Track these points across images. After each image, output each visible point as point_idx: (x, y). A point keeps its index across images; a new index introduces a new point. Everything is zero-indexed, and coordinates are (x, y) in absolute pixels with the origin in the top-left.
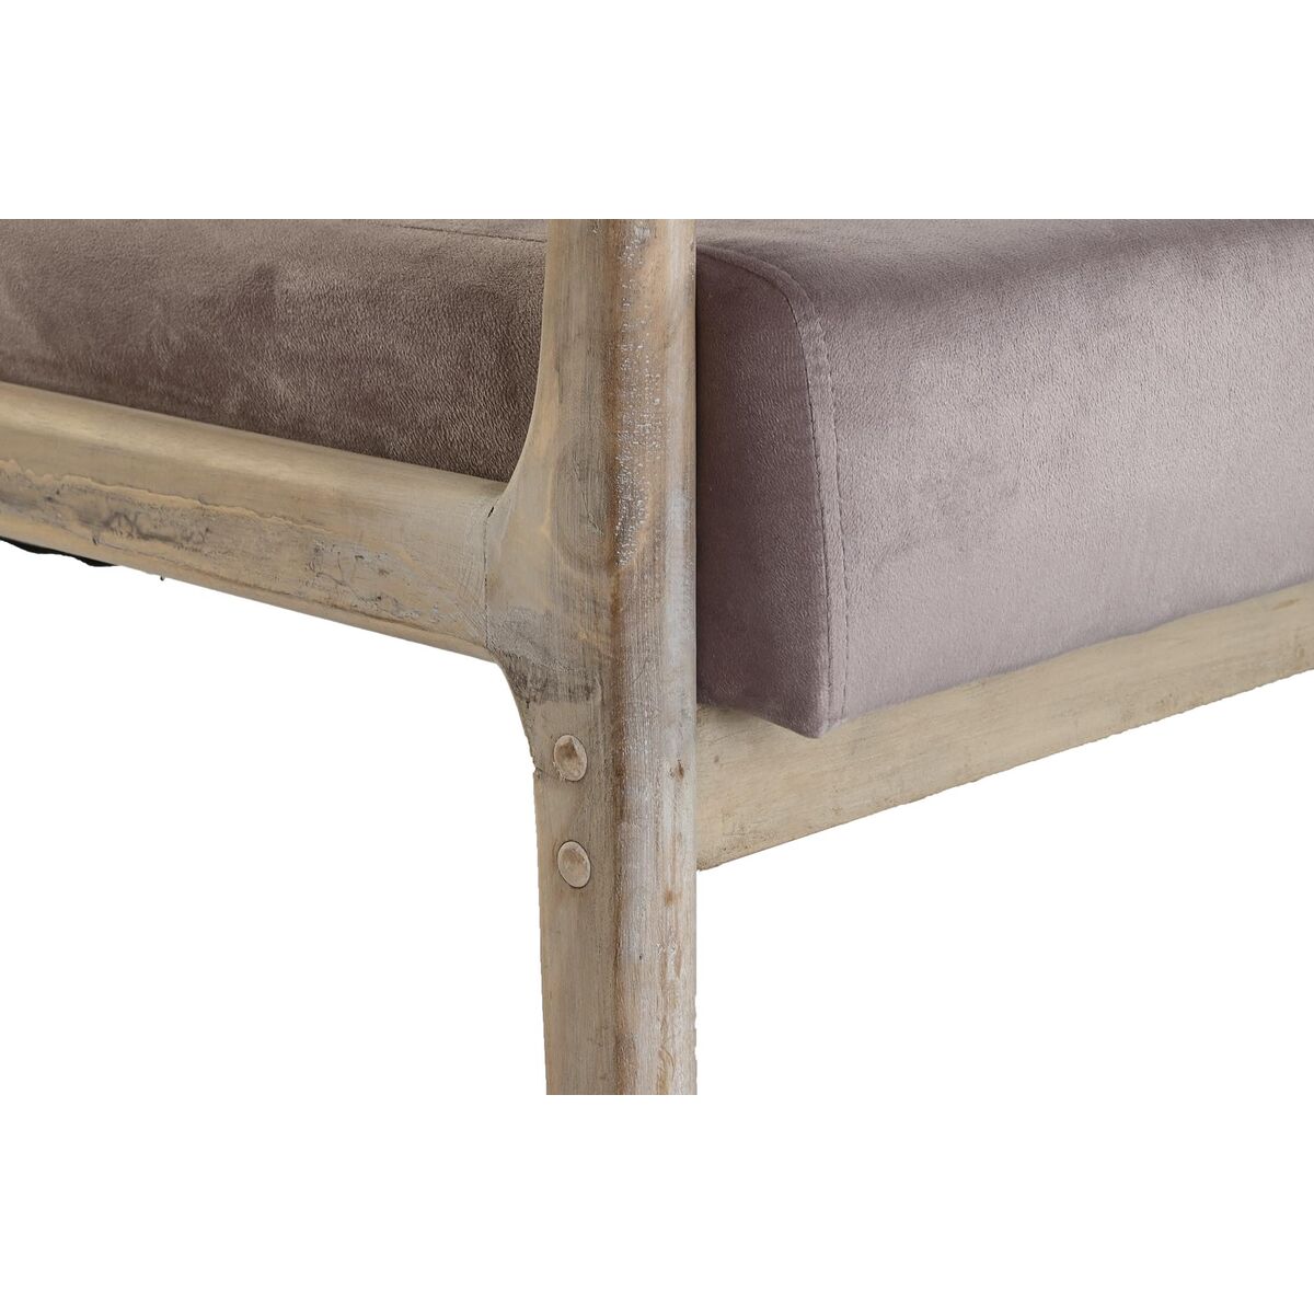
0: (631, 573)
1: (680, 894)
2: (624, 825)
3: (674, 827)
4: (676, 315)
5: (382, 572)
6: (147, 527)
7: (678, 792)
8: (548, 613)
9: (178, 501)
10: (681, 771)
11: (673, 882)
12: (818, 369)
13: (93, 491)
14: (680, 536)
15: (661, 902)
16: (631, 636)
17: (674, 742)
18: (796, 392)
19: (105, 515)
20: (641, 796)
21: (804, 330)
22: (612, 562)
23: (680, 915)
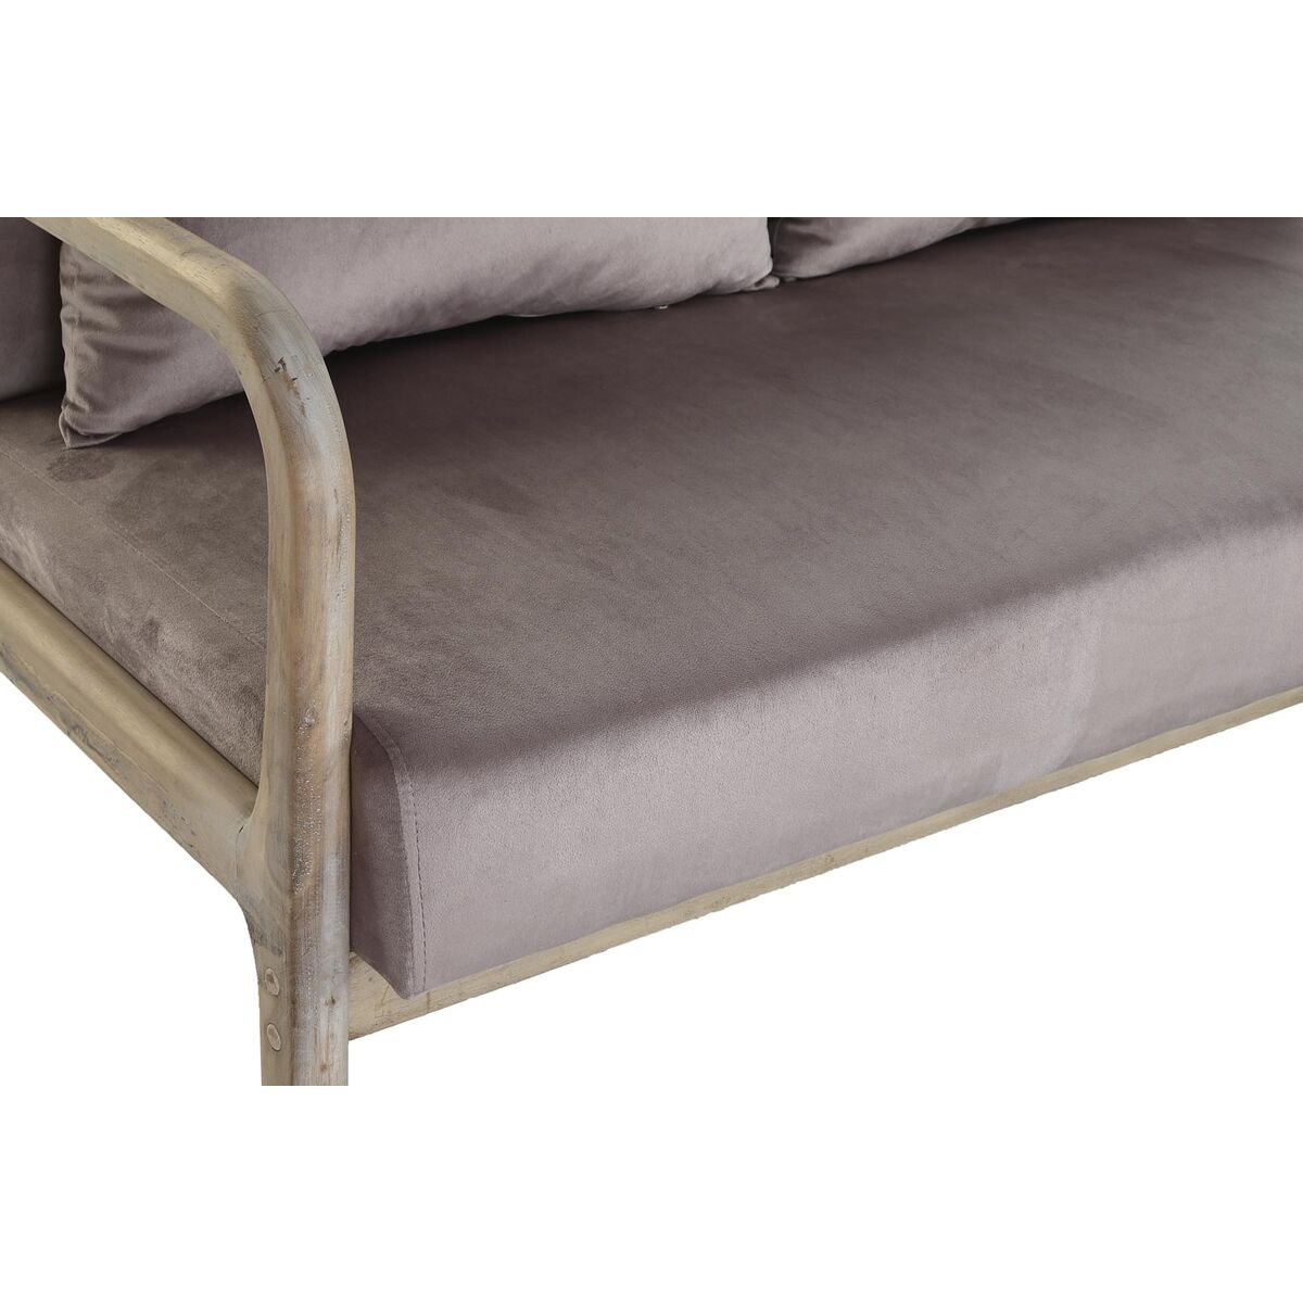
0: (301, 899)
1: (332, 1065)
2: (296, 1029)
3: (328, 1031)
4: (332, 763)
5: (193, 833)
6: (91, 742)
7: (330, 1013)
8: (263, 900)
9: (105, 737)
10: (333, 1002)
11: (327, 1059)
12: (408, 812)
13: (67, 707)
14: (334, 879)
15: (318, 1069)
16: (301, 932)
17: (328, 987)
18: (395, 823)
19: (73, 724)
20: (307, 1016)
21: (401, 789)
22: (292, 891)
23: (332, 1076)
